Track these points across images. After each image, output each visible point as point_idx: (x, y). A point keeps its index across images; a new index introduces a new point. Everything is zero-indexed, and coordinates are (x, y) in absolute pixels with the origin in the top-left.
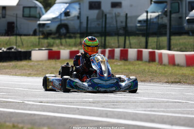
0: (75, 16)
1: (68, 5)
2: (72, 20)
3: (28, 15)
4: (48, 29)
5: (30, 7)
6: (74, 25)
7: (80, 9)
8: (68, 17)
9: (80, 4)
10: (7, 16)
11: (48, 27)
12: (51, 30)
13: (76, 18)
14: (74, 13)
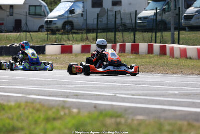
0: (79, 14)
1: (73, 3)
2: (77, 17)
3: (34, 13)
4: (55, 25)
5: (36, 6)
6: (78, 21)
7: (83, 7)
8: (73, 15)
9: (83, 2)
10: (14, 14)
11: (55, 23)
12: (57, 27)
13: (81, 15)
14: (79, 10)
